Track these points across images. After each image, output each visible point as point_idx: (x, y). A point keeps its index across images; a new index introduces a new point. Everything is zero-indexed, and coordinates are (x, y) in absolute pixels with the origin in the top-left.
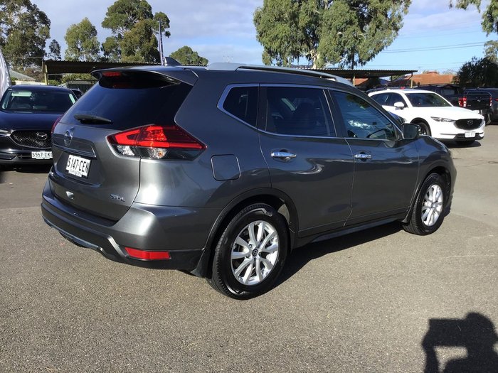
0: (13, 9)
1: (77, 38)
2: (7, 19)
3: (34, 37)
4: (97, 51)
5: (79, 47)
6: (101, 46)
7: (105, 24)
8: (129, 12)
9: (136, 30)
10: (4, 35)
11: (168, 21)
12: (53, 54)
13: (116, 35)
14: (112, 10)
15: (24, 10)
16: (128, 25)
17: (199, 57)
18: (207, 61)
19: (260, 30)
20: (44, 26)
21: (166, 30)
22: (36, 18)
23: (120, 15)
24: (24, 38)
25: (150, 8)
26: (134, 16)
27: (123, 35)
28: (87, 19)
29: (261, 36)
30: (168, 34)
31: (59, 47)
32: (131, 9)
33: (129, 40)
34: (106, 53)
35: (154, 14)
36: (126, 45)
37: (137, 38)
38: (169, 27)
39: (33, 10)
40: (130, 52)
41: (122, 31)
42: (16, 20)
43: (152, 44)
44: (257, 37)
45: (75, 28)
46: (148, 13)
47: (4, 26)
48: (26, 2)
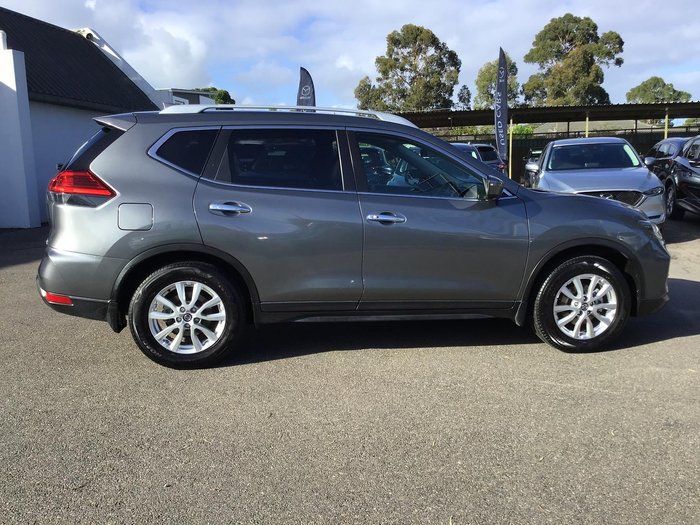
0: (419, 51)
1: (491, 80)
2: (411, 65)
3: (439, 84)
4: (515, 96)
5: (493, 92)
6: (520, 88)
7: (529, 58)
8: (563, 38)
9: (569, 61)
10: (406, 85)
11: (621, 43)
12: (461, 104)
13: (544, 71)
14: (541, 38)
15: (431, 51)
16: (560, 54)
17: (674, 91)
18: (687, 96)
20: (452, 68)
21: (617, 56)
22: (445, 60)
23: (551, 42)
24: (428, 87)
25: (595, 27)
26: (570, 41)
30: (619, 62)
31: (469, 94)
32: (568, 32)
33: (558, 77)
34: (528, 98)
35: (600, 35)
36: (553, 84)
37: (570, 73)
38: (622, 51)
39: (441, 50)
40: (559, 94)
41: (553, 64)
42: (421, 65)
45: (489, 67)
46: (591, 35)
47: (407, 74)
48: (434, 41)
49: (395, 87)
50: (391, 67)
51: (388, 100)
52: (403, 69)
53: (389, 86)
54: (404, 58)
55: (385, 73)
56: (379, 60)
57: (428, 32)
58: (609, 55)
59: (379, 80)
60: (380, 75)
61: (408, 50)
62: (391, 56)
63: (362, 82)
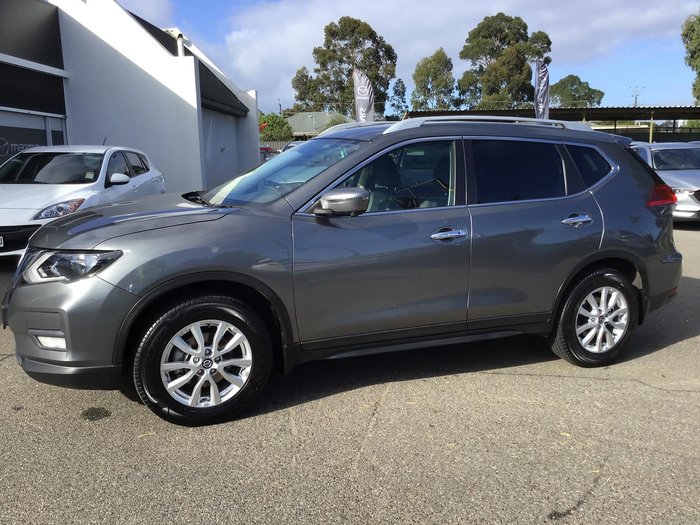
0: (357, 44)
1: (428, 75)
2: (349, 57)
3: (377, 78)
4: (450, 91)
5: (429, 87)
6: (456, 84)
7: (464, 55)
8: (497, 36)
9: (503, 58)
10: (344, 77)
11: (549, 43)
12: (396, 97)
13: (477, 68)
14: (474, 35)
15: (368, 44)
16: (494, 53)
17: (590, 89)
18: (601, 94)
19: (692, 48)
20: (389, 62)
21: (545, 55)
22: (381, 54)
23: (484, 40)
25: (525, 27)
26: (502, 40)
27: (485, 67)
28: (441, 49)
29: (692, 57)
30: (547, 61)
31: (404, 88)
32: (501, 31)
33: (494, 73)
34: (463, 93)
35: (530, 35)
36: (489, 81)
37: (505, 70)
38: (550, 50)
39: (378, 43)
40: (493, 90)
41: (484, 62)
42: (359, 58)
43: (524, 76)
44: (686, 59)
45: (427, 62)
46: (521, 35)
47: (345, 66)
48: (372, 35)
49: (332, 78)
50: (330, 58)
51: (325, 91)
52: (341, 61)
53: (326, 77)
54: (342, 50)
55: (324, 65)
56: (317, 51)
57: (366, 25)
58: (539, 54)
59: (317, 71)
60: (318, 66)
61: (346, 42)
62: (329, 47)
63: (299, 72)
